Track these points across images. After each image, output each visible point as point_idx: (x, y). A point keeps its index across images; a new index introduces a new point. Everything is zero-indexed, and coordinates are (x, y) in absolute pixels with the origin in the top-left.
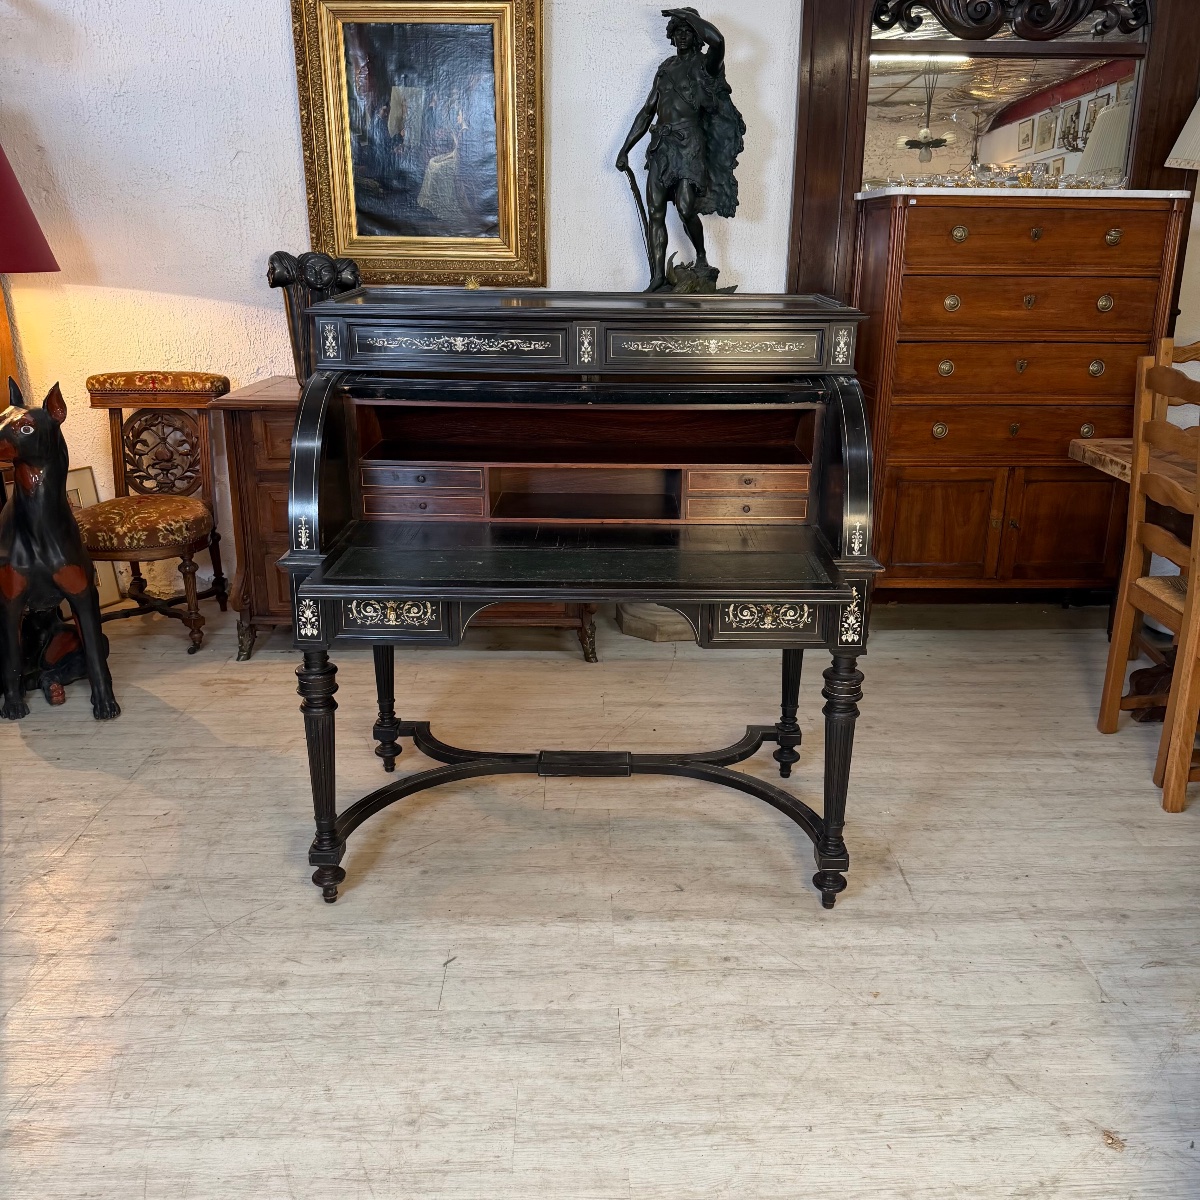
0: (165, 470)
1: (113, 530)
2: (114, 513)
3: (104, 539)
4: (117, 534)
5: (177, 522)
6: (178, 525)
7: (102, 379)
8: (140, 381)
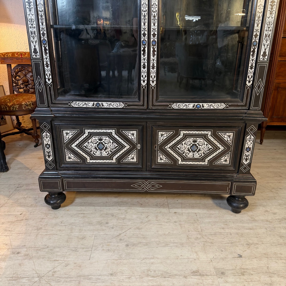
0: (26, 86)
1: (7, 105)
2: (7, 99)
3: (4, 108)
4: (8, 106)
5: (29, 102)
6: (29, 103)
7: (4, 54)
8: (17, 55)
